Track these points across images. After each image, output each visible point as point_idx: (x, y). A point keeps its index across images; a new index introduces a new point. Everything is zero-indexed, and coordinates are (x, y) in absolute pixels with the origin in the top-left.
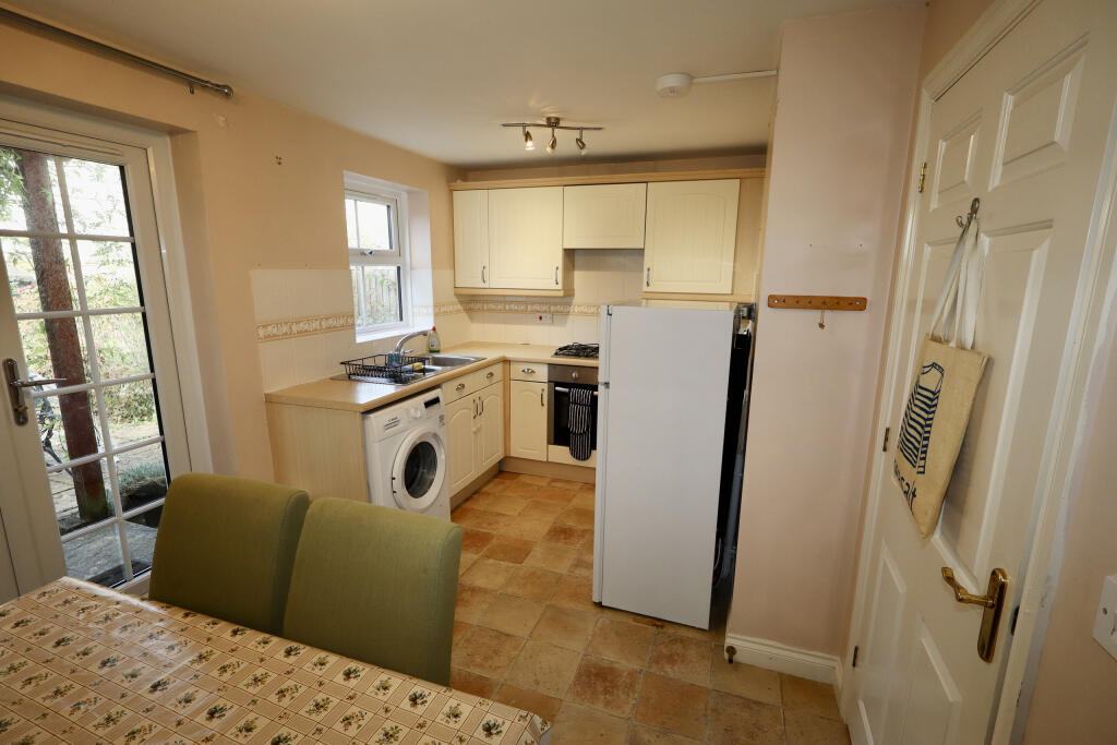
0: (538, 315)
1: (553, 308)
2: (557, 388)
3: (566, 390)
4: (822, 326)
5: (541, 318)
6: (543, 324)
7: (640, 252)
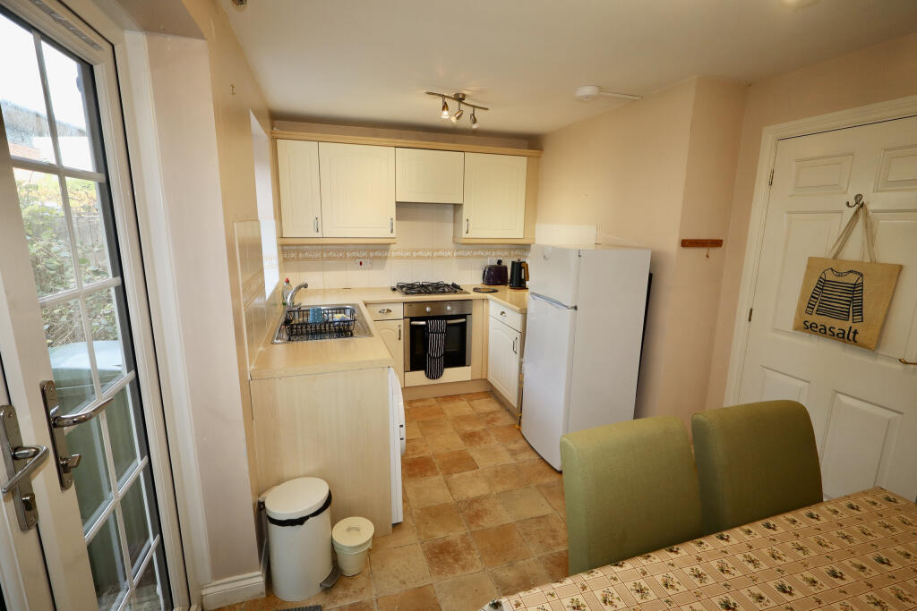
0: (359, 261)
1: (371, 254)
2: (414, 323)
3: (423, 323)
4: (707, 256)
5: (361, 263)
6: (365, 269)
7: (457, 207)
